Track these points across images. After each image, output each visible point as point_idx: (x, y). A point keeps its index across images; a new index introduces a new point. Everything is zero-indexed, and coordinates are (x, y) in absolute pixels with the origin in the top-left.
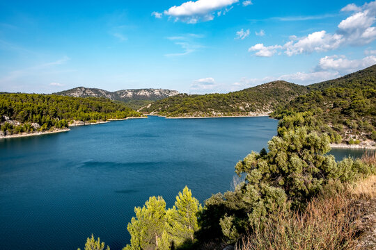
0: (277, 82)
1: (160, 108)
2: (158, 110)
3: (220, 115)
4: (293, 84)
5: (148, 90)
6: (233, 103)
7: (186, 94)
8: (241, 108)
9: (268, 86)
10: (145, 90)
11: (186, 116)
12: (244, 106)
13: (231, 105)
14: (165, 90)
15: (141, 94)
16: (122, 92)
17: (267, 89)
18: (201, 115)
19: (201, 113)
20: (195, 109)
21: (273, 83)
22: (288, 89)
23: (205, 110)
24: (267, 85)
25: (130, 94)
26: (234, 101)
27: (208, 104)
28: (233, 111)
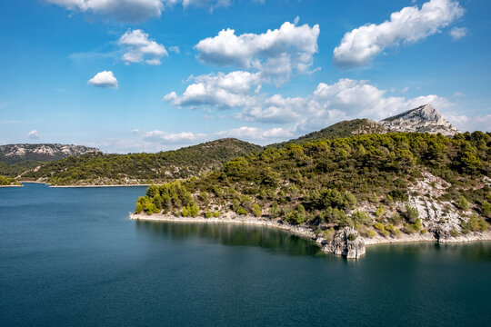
0: (227, 141)
1: (52, 173)
2: (49, 176)
3: (136, 182)
4: (247, 144)
5: (52, 146)
6: (158, 167)
7: (101, 153)
8: (167, 173)
9: (213, 145)
10: (46, 145)
11: (82, 184)
12: (172, 170)
13: (154, 170)
14: (79, 147)
15: (41, 151)
16: (8, 148)
17: (211, 148)
18: (106, 183)
19: (107, 180)
20: (99, 173)
21: (220, 141)
22: (238, 149)
23: (114, 176)
24: (213, 143)
25: (21, 151)
26: (159, 164)
27: (120, 167)
28: (155, 177)
